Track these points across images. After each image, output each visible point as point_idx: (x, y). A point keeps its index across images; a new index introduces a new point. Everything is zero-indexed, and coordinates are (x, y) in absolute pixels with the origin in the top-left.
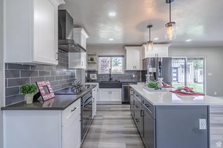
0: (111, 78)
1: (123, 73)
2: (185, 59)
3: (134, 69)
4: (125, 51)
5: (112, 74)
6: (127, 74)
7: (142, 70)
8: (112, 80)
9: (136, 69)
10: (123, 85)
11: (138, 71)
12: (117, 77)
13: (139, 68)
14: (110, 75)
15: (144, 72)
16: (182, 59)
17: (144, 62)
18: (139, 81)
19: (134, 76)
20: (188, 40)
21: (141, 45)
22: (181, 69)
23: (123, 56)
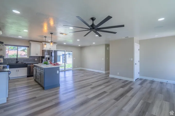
0: (18, 61)
1: (28, 58)
2: (65, 51)
3: (36, 56)
4: (30, 44)
5: (19, 59)
6: (31, 58)
7: (42, 56)
8: (18, 63)
9: (37, 56)
10: (28, 66)
11: (39, 57)
12: (22, 60)
13: (40, 55)
14: (17, 59)
15: (43, 57)
16: (64, 51)
17: (43, 51)
18: (40, 63)
19: (36, 60)
20: (65, 43)
21: (41, 42)
22: (68, 55)
23: (28, 47)
